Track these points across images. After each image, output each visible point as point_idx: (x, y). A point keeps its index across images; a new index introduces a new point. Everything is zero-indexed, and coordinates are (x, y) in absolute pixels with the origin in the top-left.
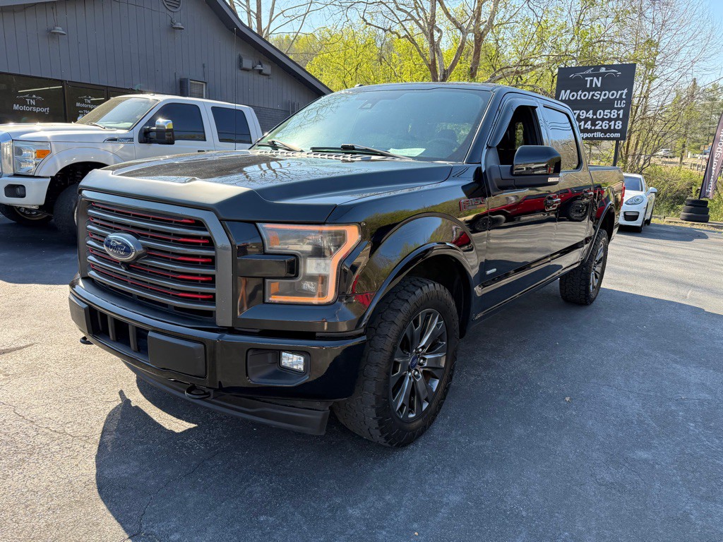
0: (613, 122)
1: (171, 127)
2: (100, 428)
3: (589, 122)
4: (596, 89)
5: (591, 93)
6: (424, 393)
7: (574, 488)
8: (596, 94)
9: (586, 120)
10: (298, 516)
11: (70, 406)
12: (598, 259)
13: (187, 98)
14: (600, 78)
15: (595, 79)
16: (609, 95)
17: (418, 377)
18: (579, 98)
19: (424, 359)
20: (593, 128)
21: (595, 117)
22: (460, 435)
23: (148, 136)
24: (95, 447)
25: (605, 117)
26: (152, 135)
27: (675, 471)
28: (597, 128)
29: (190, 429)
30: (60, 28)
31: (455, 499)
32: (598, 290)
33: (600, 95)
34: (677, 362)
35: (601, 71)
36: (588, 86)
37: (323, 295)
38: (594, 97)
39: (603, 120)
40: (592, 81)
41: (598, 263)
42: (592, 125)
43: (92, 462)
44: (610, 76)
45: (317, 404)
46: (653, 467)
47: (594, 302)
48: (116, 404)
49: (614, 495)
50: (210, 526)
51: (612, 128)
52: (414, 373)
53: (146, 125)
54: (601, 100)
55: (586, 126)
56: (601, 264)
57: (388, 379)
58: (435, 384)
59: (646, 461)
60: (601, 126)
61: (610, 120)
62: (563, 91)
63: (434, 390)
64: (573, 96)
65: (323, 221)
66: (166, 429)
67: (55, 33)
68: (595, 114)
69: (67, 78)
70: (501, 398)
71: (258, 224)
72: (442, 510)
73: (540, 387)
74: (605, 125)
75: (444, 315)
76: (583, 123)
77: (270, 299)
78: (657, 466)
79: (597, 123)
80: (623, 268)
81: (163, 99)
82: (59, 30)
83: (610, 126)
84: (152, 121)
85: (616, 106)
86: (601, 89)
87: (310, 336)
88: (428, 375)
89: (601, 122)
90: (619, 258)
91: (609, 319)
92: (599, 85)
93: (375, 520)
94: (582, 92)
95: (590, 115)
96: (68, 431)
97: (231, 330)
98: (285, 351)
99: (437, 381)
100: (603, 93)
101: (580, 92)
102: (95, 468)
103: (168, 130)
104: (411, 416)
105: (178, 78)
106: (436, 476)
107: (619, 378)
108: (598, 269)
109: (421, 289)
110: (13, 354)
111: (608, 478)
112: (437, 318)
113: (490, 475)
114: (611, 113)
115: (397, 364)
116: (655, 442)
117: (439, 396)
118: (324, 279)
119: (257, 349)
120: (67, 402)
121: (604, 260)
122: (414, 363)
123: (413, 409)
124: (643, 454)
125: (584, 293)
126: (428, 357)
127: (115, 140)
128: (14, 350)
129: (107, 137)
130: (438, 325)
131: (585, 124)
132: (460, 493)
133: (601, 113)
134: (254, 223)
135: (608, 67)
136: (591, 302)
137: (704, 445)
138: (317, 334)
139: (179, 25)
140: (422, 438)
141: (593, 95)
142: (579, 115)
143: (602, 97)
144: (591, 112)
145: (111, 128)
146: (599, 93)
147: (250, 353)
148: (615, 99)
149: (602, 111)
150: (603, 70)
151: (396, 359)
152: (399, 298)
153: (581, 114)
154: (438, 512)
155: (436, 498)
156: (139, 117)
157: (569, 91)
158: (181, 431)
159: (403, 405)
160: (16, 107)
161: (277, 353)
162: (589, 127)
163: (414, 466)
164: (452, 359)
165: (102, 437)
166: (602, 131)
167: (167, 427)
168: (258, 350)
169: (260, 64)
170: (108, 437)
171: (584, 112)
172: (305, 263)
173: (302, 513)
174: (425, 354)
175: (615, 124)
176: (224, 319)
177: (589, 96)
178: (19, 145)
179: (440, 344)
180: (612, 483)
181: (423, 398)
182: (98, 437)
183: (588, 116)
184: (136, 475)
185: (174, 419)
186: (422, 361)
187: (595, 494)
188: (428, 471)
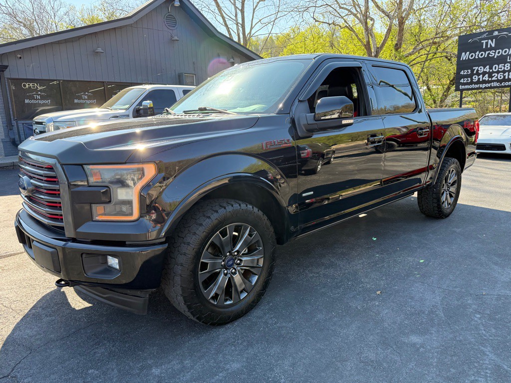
0: (507, 73)
1: (152, 106)
2: (32, 305)
3: (487, 75)
4: (491, 49)
5: (487, 52)
6: (241, 285)
7: (337, 363)
8: (491, 53)
9: (484, 74)
10: (116, 371)
11: (24, 290)
13: (168, 86)
14: (494, 40)
15: (490, 41)
16: (502, 52)
17: (235, 273)
18: (477, 57)
19: (241, 261)
20: (490, 79)
21: (491, 71)
22: (271, 318)
23: (138, 113)
24: (21, 317)
25: (500, 70)
26: (141, 112)
27: (436, 354)
28: (494, 79)
30: (100, 49)
31: (236, 366)
32: (454, 207)
33: (495, 53)
34: (496, 264)
35: (494, 34)
36: (484, 47)
37: (131, 214)
38: (490, 55)
39: (498, 72)
40: (487, 43)
41: (453, 185)
42: (489, 77)
43: (12, 327)
44: (503, 38)
46: (418, 349)
47: (450, 216)
48: (53, 289)
49: (368, 371)
50: (53, 374)
51: (506, 78)
52: (232, 270)
53: (137, 105)
54: (495, 57)
55: (484, 79)
57: (194, 273)
58: (255, 279)
59: (414, 344)
60: (497, 77)
61: (504, 72)
62: (463, 54)
63: (253, 284)
64: (472, 56)
65: (124, 161)
66: (71, 307)
67: (97, 52)
68: (491, 68)
69: (105, 80)
70: (323, 290)
71: (85, 166)
72: (221, 374)
73: (362, 283)
74: (500, 76)
75: (255, 226)
76: (481, 76)
77: (97, 218)
78: (422, 350)
79: (493, 75)
80: (492, 189)
81: (149, 87)
82: (100, 50)
83: (505, 77)
84: (140, 104)
85: (508, 60)
86: (495, 49)
88: (246, 274)
89: (496, 74)
90: (494, 181)
91: (455, 229)
92: (493, 45)
93: (166, 378)
94: (480, 52)
95: (487, 69)
96: (13, 306)
97: (74, 240)
98: (110, 255)
99: (257, 277)
100: (497, 51)
101: (477, 53)
102: (11, 331)
103: (150, 108)
104: (228, 302)
105: (177, 73)
106: (233, 348)
107: (436, 276)
108: (453, 189)
109: (225, 208)
110: (15, 257)
111: (372, 356)
112: (249, 229)
113: (276, 349)
114: (504, 66)
115: (204, 266)
116: (433, 330)
117: (258, 288)
118: (130, 203)
119: (88, 254)
120: (25, 288)
121: (458, 182)
122: (231, 263)
123: (232, 299)
124: (415, 339)
125: (436, 209)
126: (244, 259)
127: (117, 117)
128: (18, 254)
129: (112, 116)
130: (250, 235)
131: (483, 77)
132: (244, 361)
133: (496, 67)
134: (81, 165)
135: (500, 31)
136: (447, 216)
137: (479, 334)
138: (127, 243)
139: (176, 38)
141: (489, 54)
142: (478, 70)
143: (497, 54)
144: (488, 67)
145: (116, 109)
146: (494, 51)
147: (84, 256)
148: (508, 55)
149: (497, 66)
150: (496, 33)
151: (203, 261)
152: (204, 216)
153: (479, 69)
154: (216, 375)
155: (221, 365)
156: (134, 101)
157: (468, 53)
158: (80, 309)
159: (216, 295)
160: (76, 101)
161: (105, 255)
162: (487, 79)
163: (220, 341)
164: (272, 261)
165: (29, 311)
166: (498, 81)
167: (73, 306)
168: (90, 254)
169: (233, 58)
170: (33, 311)
171: (482, 67)
172: (117, 191)
173: (119, 371)
174: (241, 256)
175: (509, 75)
176: (69, 233)
177: (485, 54)
178: (57, 124)
179: (257, 249)
180: (372, 361)
181: (240, 289)
182: (26, 311)
183: (485, 70)
184: (31, 337)
186: (238, 262)
187: (352, 369)
188: (229, 344)
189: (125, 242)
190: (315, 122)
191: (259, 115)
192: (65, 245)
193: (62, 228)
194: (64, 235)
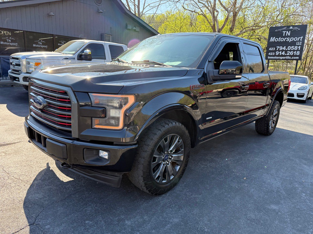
0: (295, 52)
1: (90, 53)
2: (34, 178)
3: (284, 52)
4: (288, 36)
5: (285, 38)
6: (171, 171)
7: (235, 220)
8: (287, 39)
9: (282, 51)
10: (103, 222)
11: (25, 168)
12: (274, 114)
13: (99, 41)
14: (290, 31)
15: (287, 32)
16: (294, 39)
17: (168, 164)
18: (279, 41)
19: (172, 156)
20: (286, 54)
21: (287, 49)
22: (188, 192)
23: (81, 57)
24: (29, 186)
25: (292, 49)
26: (83, 57)
27: (288, 216)
28: (288, 54)
29: (70, 181)
30: (52, 13)
31: (176, 220)
32: (274, 129)
33: (290, 39)
34: (305, 164)
35: (290, 28)
36: (284, 35)
37: (118, 125)
38: (287, 40)
39: (290, 51)
40: (286, 33)
41: (275, 116)
42: (285, 53)
43: (25, 192)
44: (295, 31)
45: (116, 174)
46: (277, 213)
47: (272, 134)
48: (44, 168)
49: (253, 225)
50: (64, 223)
51: (295, 54)
52: (167, 162)
53: (80, 52)
54: (290, 42)
55: (282, 54)
56: (276, 117)
57: (149, 164)
58: (178, 168)
59: (274, 210)
60: (290, 54)
61: (294, 51)
62: (272, 38)
63: (177, 171)
64: (276, 40)
65: (117, 93)
66: (60, 180)
67: (50, 15)
68: (286, 48)
69: (54, 33)
70: (213, 176)
71: (89, 94)
72: (168, 225)
73: (234, 172)
74: (292, 53)
75: (182, 137)
76: (281, 52)
77: (95, 127)
78: (279, 213)
79: (288, 52)
80: (291, 119)
81: (87, 41)
82: (52, 14)
83: (294, 54)
84: (83, 51)
85: (297, 44)
86: (290, 37)
87: (111, 143)
88: (174, 164)
89: (289, 52)
90: (291, 115)
91: (277, 142)
92: (289, 35)
93: (136, 227)
94: (281, 38)
95: (284, 48)
96: (21, 178)
97: (78, 140)
98: (101, 150)
99: (179, 166)
100: (291, 38)
101: (280, 38)
102: (26, 194)
103: (89, 55)
104: (164, 181)
105: (100, 33)
106: (171, 209)
107: (274, 170)
108: (275, 119)
109: (168, 125)
110: (11, 145)
111: (253, 216)
112: (178, 138)
113: (196, 211)
114: (294, 48)
115: (155, 158)
116: (282, 202)
117: (179, 174)
119: (88, 149)
120: (25, 166)
121: (278, 115)
122: (166, 158)
123: (165, 178)
124: (273, 207)
125: (266, 130)
126: (174, 155)
127: (68, 59)
128: (12, 144)
129: (64, 58)
130: (178, 141)
131: (282, 53)
132: (179, 218)
133: (289, 48)
134: (87, 93)
135: (293, 26)
136: (271, 134)
137: (307, 205)
138: (114, 143)
139: (101, 11)
140: (170, 192)
141: (286, 39)
142: (279, 48)
143: (291, 40)
144: (285, 47)
145: (66, 54)
146: (289, 38)
147: (85, 150)
148: (297, 41)
149: (290, 47)
150: (291, 28)
151: (155, 156)
152: (157, 129)
153: (280, 48)
154: (166, 226)
155: (167, 219)
156: (78, 49)
157: (274, 38)
158: (66, 181)
159: (159, 177)
160: (34, 45)
161: (98, 150)
162: (284, 54)
163: (162, 204)
164: (187, 157)
165: (33, 182)
166: (290, 56)
167: (61, 179)
168: (89, 149)
169: (135, 27)
170: (36, 182)
171: (282, 47)
172: (110, 111)
173: (105, 222)
174: (172, 154)
175: (296, 53)
176: (75, 135)
177: (284, 40)
179: (181, 150)
180: (254, 219)
181: (170, 174)
182: (31, 182)
183: (283, 49)
184: (41, 199)
185: (65, 176)
186: (170, 157)
187: (244, 224)
188: (168, 207)
189: (113, 142)
190: (219, 75)
191: (188, 69)
192: (72, 142)
193: (70, 132)
194: (71, 136)
